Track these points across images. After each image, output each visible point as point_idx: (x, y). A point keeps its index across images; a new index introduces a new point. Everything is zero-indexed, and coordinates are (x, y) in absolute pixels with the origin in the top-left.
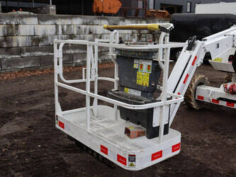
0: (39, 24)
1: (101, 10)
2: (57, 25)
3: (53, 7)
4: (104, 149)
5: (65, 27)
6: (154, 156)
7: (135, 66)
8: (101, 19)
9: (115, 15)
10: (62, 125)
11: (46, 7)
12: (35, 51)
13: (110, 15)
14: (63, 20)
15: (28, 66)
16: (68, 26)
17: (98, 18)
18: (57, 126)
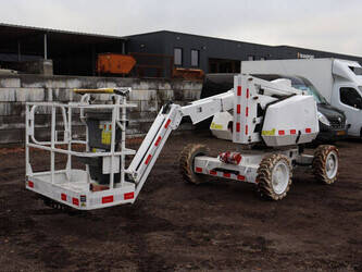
0: (22, 87)
1: (107, 69)
2: (46, 89)
3: (48, 63)
4: (64, 197)
5: (57, 92)
6: (105, 200)
7: (101, 127)
8: (107, 81)
9: (127, 76)
10: (31, 184)
11: (38, 62)
12: (15, 122)
13: (120, 75)
14: (54, 83)
15: (6, 141)
16: (62, 89)
17: (103, 80)
18: (27, 187)
